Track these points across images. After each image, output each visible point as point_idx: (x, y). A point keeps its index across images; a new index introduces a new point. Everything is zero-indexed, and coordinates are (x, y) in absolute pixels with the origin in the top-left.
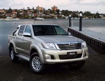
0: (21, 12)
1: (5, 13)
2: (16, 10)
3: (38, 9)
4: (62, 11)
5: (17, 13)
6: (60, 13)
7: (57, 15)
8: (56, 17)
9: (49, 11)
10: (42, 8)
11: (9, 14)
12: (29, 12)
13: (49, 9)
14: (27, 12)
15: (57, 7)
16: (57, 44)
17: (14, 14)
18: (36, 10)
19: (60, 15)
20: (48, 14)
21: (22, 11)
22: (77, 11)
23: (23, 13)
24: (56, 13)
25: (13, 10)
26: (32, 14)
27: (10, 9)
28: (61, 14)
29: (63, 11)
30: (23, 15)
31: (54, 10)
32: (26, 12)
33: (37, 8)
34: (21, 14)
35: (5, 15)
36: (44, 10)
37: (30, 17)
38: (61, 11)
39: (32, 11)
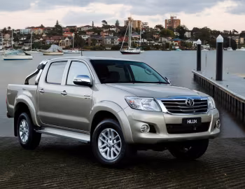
0: (84, 33)
1: (44, 35)
2: (72, 29)
3: (129, 25)
4: (192, 32)
5: (76, 35)
6: (187, 34)
7: (180, 40)
8: (176, 45)
9: (159, 30)
10: (139, 22)
11: (55, 40)
12: (106, 32)
13: (157, 26)
14: (101, 33)
15: (179, 21)
16: (162, 101)
17: (67, 39)
18: (125, 27)
19: (188, 41)
20: (156, 40)
21: (89, 31)
22: (235, 31)
23: (91, 36)
24: (177, 37)
25: (64, 28)
26: (112, 39)
27: (58, 26)
28: (189, 38)
29: (195, 30)
30: (90, 42)
31: (171, 28)
32: (99, 34)
33: (127, 22)
34: (85, 37)
35: (45, 40)
36: (146, 28)
37: (109, 46)
38: (189, 31)
39: (113, 31)
